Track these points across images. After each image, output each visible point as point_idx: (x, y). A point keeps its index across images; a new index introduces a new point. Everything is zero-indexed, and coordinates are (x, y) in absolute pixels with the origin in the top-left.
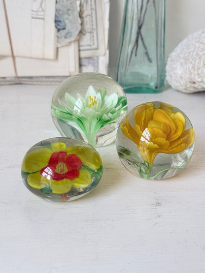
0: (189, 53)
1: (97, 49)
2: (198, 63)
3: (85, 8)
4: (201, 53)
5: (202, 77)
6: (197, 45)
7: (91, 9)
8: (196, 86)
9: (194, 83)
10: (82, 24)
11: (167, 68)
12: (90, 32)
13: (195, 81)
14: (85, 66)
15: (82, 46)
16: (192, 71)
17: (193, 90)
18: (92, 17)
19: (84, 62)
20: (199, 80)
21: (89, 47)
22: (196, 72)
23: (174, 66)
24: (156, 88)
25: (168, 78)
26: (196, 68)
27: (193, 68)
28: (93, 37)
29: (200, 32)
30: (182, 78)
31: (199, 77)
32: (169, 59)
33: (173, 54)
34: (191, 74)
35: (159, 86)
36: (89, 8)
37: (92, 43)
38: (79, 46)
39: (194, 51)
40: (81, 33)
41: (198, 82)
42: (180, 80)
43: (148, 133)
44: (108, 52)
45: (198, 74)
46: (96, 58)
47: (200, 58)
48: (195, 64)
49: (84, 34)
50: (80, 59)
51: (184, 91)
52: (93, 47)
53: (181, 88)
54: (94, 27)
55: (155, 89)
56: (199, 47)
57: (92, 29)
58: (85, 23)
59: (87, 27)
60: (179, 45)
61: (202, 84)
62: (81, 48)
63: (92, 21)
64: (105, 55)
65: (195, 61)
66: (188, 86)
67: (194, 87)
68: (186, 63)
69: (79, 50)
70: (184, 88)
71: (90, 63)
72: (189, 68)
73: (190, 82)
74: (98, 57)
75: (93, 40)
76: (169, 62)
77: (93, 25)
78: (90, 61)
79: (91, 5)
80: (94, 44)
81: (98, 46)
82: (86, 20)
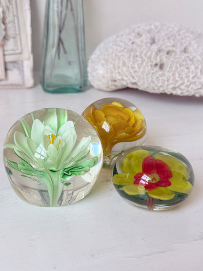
0: (108, 55)
1: (21, 53)
2: (118, 63)
3: (7, 15)
4: (120, 54)
5: (122, 75)
6: (115, 47)
7: (14, 16)
8: (116, 83)
9: (115, 81)
10: (5, 30)
11: (89, 69)
12: (14, 38)
13: (116, 79)
14: (10, 70)
15: (7, 51)
16: (113, 70)
17: (114, 88)
18: (15, 23)
19: (9, 66)
20: (120, 78)
21: (13, 52)
22: (117, 71)
23: (96, 67)
24: (81, 87)
25: (90, 78)
26: (116, 67)
27: (114, 67)
28: (17, 42)
29: (114, 37)
30: (104, 77)
31: (119, 76)
32: (90, 61)
33: (93, 57)
34: (112, 73)
35: (83, 86)
36: (11, 15)
37: (16, 48)
38: (4, 51)
39: (112, 53)
40: (5, 38)
41: (119, 80)
42: (102, 79)
43: (107, 126)
44: (31, 56)
45: (119, 73)
46: (20, 62)
47: (119, 59)
48: (115, 64)
49: (8, 40)
50: (5, 63)
51: (106, 89)
52: (17, 52)
53: (103, 87)
54: (17, 32)
55: (79, 89)
56: (117, 49)
57: (16, 34)
58: (8, 28)
59: (11, 32)
60: (97, 49)
61: (122, 82)
62: (6, 53)
63: (15, 27)
64: (29, 59)
65: (115, 61)
66: (110, 84)
67: (115, 85)
68: (107, 64)
69: (4, 55)
70: (106, 86)
71: (14, 67)
72: (110, 68)
73: (112, 81)
74: (22, 61)
75: (18, 45)
76: (90, 64)
77: (16, 31)
78: (15, 65)
79: (13, 12)
80: (18, 49)
81: (22, 50)
82: (9, 26)
